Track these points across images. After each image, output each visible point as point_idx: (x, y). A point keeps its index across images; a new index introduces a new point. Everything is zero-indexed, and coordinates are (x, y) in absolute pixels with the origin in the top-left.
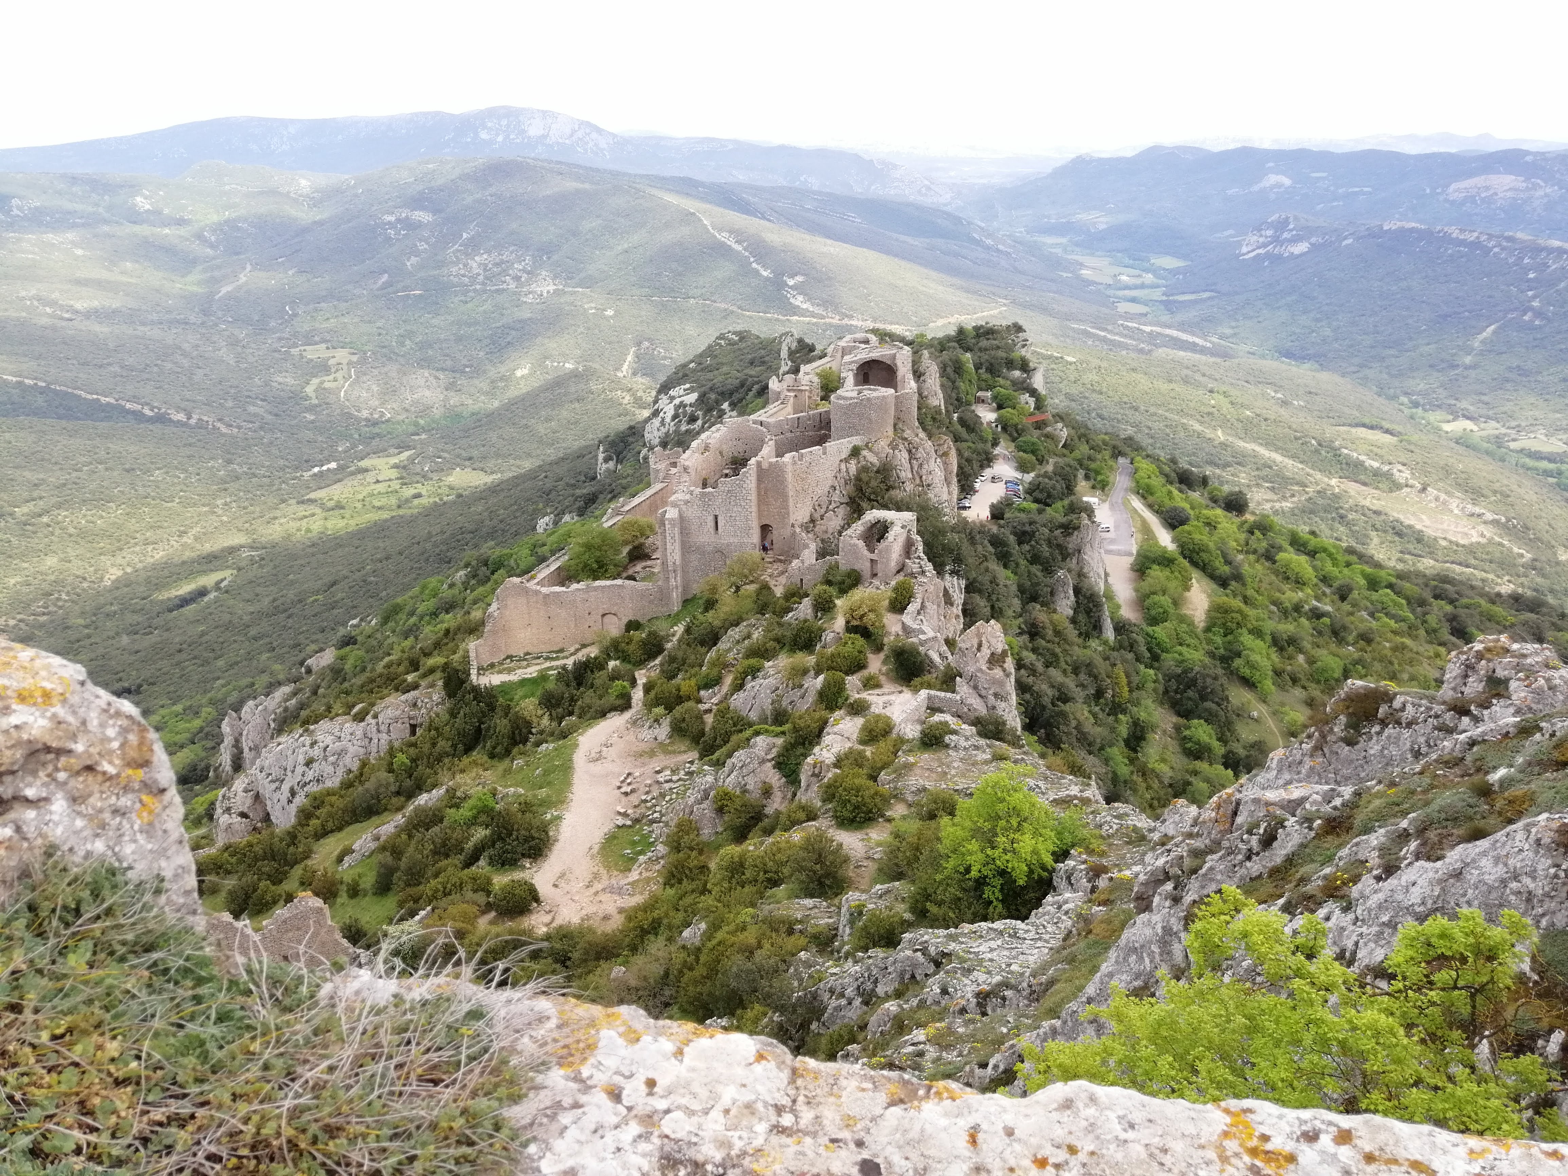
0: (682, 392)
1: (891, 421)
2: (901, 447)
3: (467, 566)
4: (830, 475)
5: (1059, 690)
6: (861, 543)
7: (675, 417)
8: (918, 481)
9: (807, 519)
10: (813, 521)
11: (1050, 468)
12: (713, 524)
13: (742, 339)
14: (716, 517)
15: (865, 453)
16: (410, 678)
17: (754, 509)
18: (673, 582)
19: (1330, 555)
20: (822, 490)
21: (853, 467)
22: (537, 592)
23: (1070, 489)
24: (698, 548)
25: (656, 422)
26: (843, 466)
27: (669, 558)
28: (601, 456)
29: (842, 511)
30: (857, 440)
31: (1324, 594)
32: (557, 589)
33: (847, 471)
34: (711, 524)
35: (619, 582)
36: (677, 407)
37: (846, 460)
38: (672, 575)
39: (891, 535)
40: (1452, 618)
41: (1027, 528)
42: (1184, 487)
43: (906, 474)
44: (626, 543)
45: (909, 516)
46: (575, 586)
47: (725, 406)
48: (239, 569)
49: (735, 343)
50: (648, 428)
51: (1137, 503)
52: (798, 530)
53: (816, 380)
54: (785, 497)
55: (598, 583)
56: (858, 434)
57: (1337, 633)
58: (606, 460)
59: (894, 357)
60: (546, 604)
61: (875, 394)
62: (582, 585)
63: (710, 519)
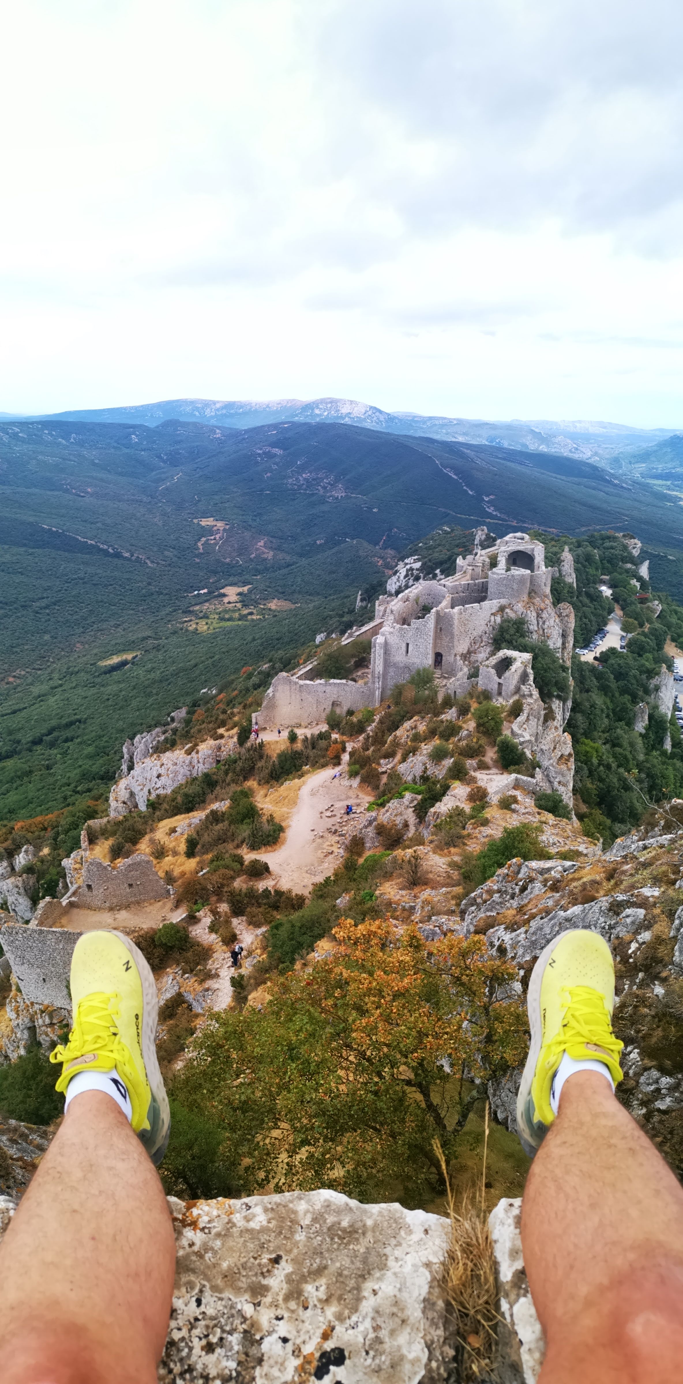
0: (412, 561)
1: (527, 591)
2: (532, 609)
3: (270, 661)
4: (483, 623)
6: (493, 671)
7: (405, 577)
8: (541, 632)
9: (465, 652)
10: (469, 652)
11: (646, 630)
13: (452, 530)
14: (408, 644)
15: (507, 610)
16: (220, 731)
17: (431, 641)
18: (377, 684)
21: (498, 619)
22: (296, 683)
23: (659, 646)
25: (394, 579)
26: (492, 618)
27: (377, 668)
28: (359, 598)
29: (488, 647)
30: (503, 602)
32: (308, 682)
33: (495, 622)
34: (404, 648)
35: (344, 681)
36: (407, 570)
38: (377, 680)
39: (513, 668)
41: (623, 670)
43: (533, 627)
44: (353, 656)
45: (527, 656)
46: (318, 681)
47: (438, 571)
48: (146, 651)
49: (449, 533)
50: (389, 582)
52: (458, 658)
53: (488, 560)
54: (452, 635)
55: (332, 681)
56: (504, 598)
58: (362, 600)
59: (533, 550)
60: (300, 691)
61: (517, 573)
62: (322, 681)
63: (404, 645)
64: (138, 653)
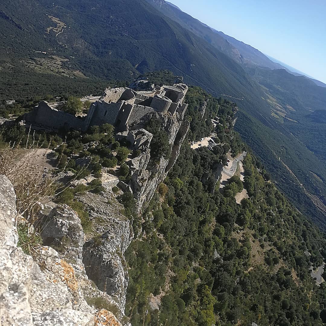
2: (167, 117)
4: (143, 115)
5: (188, 201)
6: (135, 136)
10: (133, 125)
11: (222, 145)
14: (106, 111)
15: (156, 114)
16: (10, 115)
18: (87, 123)
19: (283, 201)
20: (139, 118)
21: (151, 116)
23: (225, 153)
24: (98, 117)
31: (275, 210)
33: (149, 116)
34: (104, 112)
37: (150, 113)
38: (88, 121)
40: (304, 231)
41: (205, 157)
42: (256, 166)
43: (164, 125)
45: (152, 135)
51: (241, 165)
52: (127, 125)
54: (128, 115)
57: (272, 221)
59: (179, 93)
61: (166, 100)
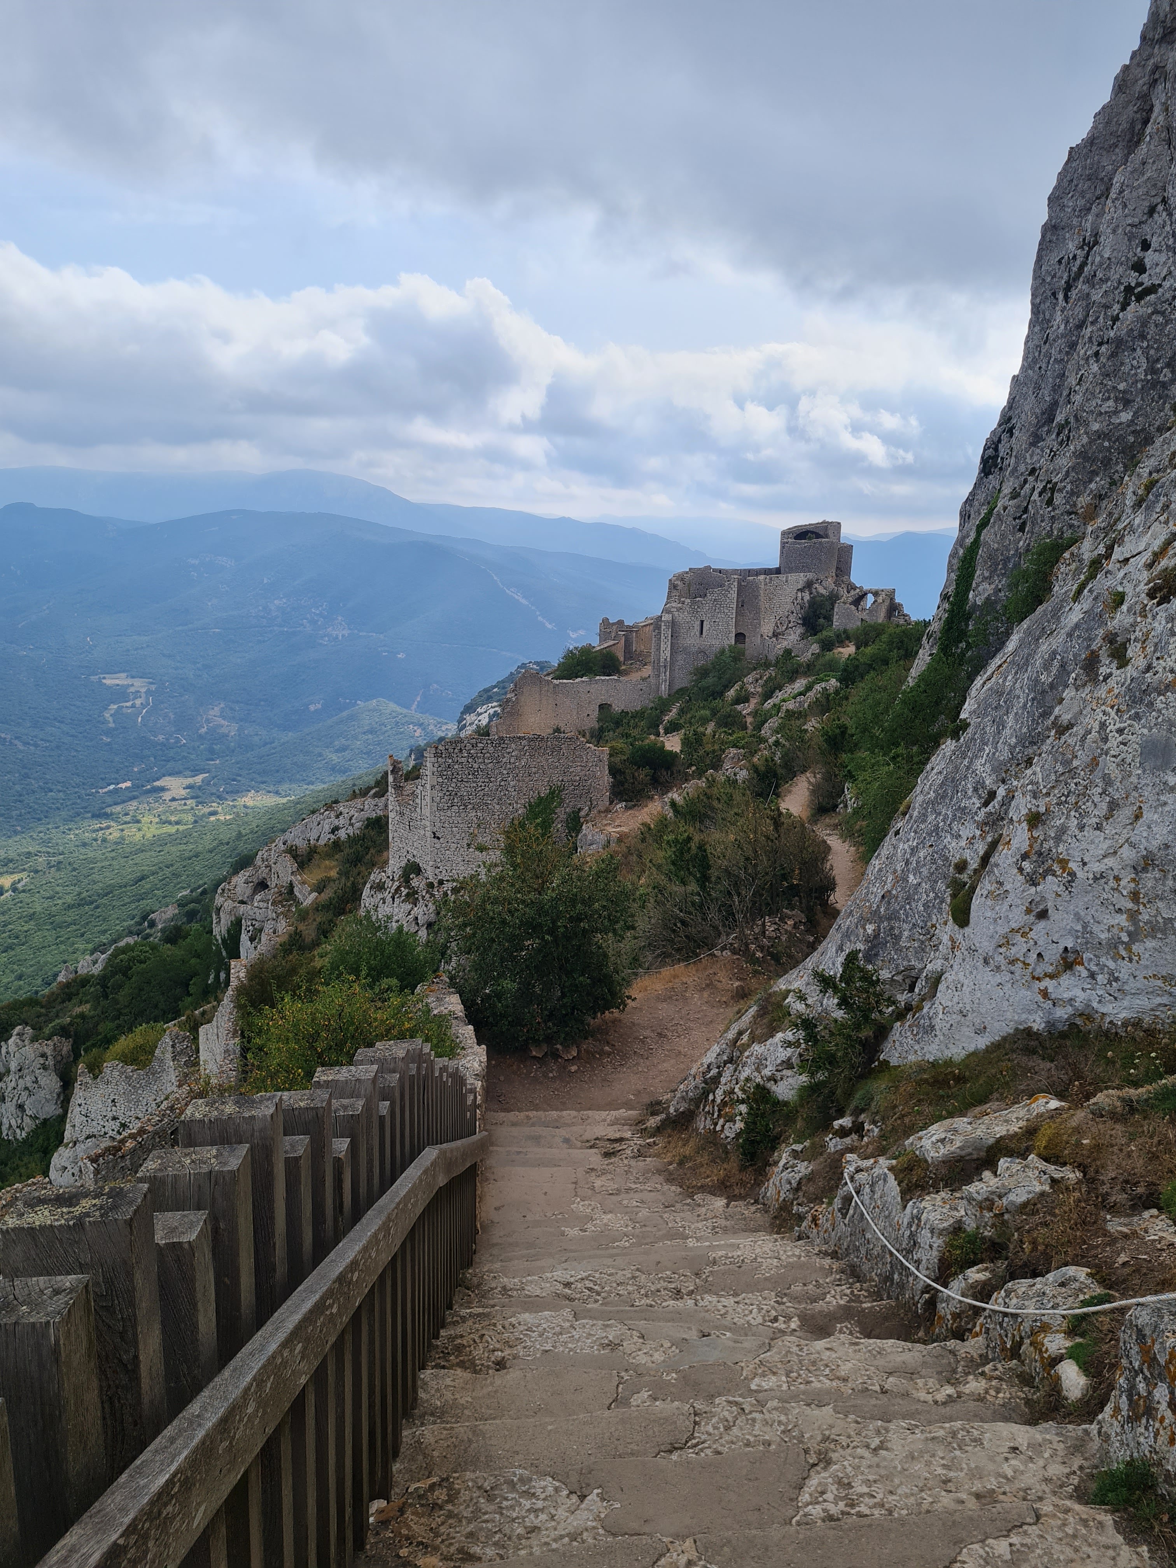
1: (834, 567)
4: (789, 600)
6: (853, 607)
9: (770, 634)
10: (775, 635)
12: (699, 628)
14: (702, 622)
15: (816, 586)
17: (732, 618)
18: (662, 676)
20: (783, 611)
21: (807, 597)
22: (549, 683)
24: (685, 649)
26: (799, 594)
27: (662, 654)
29: (800, 630)
30: (810, 576)
32: (565, 681)
33: (803, 599)
34: (697, 628)
35: (615, 677)
37: (801, 590)
38: (662, 669)
46: (579, 679)
48: (36, 872)
52: (766, 638)
54: (758, 611)
55: (598, 678)
56: (809, 572)
59: (826, 528)
60: (554, 693)
62: (585, 679)
63: (697, 624)
64: (24, 875)
